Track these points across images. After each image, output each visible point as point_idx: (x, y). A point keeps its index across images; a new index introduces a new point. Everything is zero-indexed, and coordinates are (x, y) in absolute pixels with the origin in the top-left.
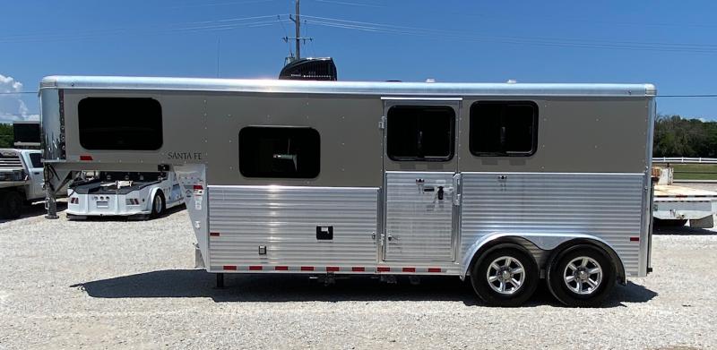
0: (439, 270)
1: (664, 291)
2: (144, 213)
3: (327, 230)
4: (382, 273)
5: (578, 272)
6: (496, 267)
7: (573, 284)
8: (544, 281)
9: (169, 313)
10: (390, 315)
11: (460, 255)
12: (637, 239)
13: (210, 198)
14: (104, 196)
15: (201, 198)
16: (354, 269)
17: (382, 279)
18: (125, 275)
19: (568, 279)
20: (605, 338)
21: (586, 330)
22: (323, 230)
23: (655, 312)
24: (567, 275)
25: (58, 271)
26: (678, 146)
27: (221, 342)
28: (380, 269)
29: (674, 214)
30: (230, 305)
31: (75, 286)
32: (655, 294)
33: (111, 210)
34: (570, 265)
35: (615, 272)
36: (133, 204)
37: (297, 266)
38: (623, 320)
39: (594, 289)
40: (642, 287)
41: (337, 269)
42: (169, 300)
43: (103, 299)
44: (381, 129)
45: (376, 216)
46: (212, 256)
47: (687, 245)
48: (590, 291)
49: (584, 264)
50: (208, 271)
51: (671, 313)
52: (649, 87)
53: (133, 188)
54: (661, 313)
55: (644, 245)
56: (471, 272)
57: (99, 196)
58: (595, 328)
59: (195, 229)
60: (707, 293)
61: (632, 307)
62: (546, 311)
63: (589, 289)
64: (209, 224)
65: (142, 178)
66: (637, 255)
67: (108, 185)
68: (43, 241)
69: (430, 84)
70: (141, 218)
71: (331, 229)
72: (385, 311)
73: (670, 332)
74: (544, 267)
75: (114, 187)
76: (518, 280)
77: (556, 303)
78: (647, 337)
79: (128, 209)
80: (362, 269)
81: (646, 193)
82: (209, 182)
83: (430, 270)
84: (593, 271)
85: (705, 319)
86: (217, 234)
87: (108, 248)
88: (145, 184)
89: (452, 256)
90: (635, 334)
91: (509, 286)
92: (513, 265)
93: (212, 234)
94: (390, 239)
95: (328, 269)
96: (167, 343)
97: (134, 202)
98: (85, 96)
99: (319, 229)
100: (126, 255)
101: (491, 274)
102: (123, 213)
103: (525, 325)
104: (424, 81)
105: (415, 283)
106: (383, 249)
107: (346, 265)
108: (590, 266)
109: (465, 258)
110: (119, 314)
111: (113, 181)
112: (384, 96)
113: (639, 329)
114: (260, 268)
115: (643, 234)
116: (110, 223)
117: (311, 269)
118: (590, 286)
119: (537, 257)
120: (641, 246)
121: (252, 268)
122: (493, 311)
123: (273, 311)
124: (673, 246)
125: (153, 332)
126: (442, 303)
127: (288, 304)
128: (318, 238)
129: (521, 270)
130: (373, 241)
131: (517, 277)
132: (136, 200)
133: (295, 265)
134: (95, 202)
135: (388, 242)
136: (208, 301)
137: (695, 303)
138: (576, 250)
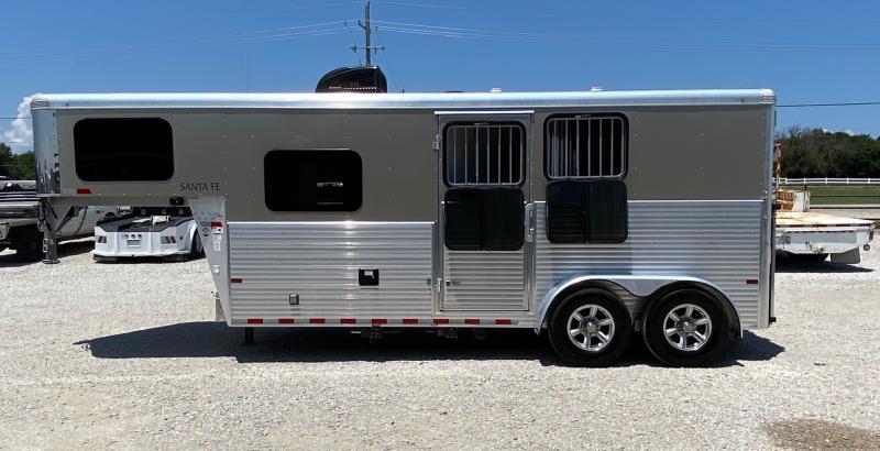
0: (509, 322)
1: (793, 345)
2: (181, 252)
3: (371, 273)
4: (439, 326)
5: (681, 323)
6: (579, 318)
7: (676, 338)
8: (640, 333)
9: (180, 377)
10: (447, 379)
11: (534, 303)
12: (755, 282)
13: (231, 236)
14: (136, 234)
15: (220, 237)
16: (405, 321)
17: (440, 334)
18: (142, 328)
19: (669, 331)
20: (711, 408)
21: (688, 398)
22: (367, 274)
23: (778, 372)
24: (667, 328)
25: (67, 324)
26: (821, 164)
27: (232, 415)
28: (436, 321)
29: (811, 247)
30: (255, 367)
31: (81, 343)
32: (781, 349)
33: (145, 250)
34: (671, 315)
35: (727, 322)
36: (169, 242)
37: (334, 318)
38: (738, 384)
39: (702, 344)
40: (766, 341)
41: (385, 321)
42: (185, 360)
43: (107, 360)
44: (435, 150)
45: (430, 256)
46: (234, 307)
47: (826, 286)
48: (696, 347)
49: (689, 313)
50: (229, 324)
51: (799, 374)
52: (767, 92)
53: (171, 223)
54: (787, 374)
55: (764, 288)
56: (548, 325)
57: (130, 234)
58: (701, 395)
59: (214, 274)
60: (848, 347)
61: (751, 366)
62: (642, 372)
63: (696, 344)
64: (229, 269)
65: (181, 212)
66: (756, 301)
67: (141, 221)
68: (60, 287)
69: (496, 95)
70: (179, 259)
71: (376, 272)
72: (441, 373)
73: (796, 400)
74: (639, 317)
75: (149, 224)
76: (606, 334)
77: (654, 362)
78: (765, 407)
79: (163, 248)
80: (415, 321)
81: (766, 224)
82: (228, 218)
83: (498, 322)
84: (701, 322)
85: (842, 382)
86: (240, 281)
87: (132, 295)
88: (184, 219)
89: (525, 305)
90: (751, 403)
91: (595, 341)
92: (600, 316)
93: (234, 281)
94: (448, 284)
95: (374, 321)
96: (167, 416)
97: (169, 240)
98: (82, 117)
99: (361, 272)
100: (150, 304)
101: (573, 327)
102: (158, 253)
103: (612, 391)
104: (488, 91)
105: (480, 338)
106: (440, 296)
107: (395, 316)
108: (696, 315)
109: (541, 306)
110: (121, 379)
111: (147, 215)
112: (437, 110)
113: (755, 396)
114: (291, 321)
115: (762, 275)
116: (143, 265)
117: (353, 321)
118: (696, 341)
119: (630, 304)
120: (762, 289)
121: (281, 321)
122: (574, 372)
123: (305, 373)
124: (808, 287)
125: (154, 403)
126: (512, 363)
127: (325, 365)
128: (361, 284)
129: (610, 321)
130: (427, 287)
131: (605, 329)
132: (172, 238)
133: (333, 317)
134: (125, 241)
135: (446, 287)
136: (230, 361)
137: (830, 360)
138: (679, 295)
